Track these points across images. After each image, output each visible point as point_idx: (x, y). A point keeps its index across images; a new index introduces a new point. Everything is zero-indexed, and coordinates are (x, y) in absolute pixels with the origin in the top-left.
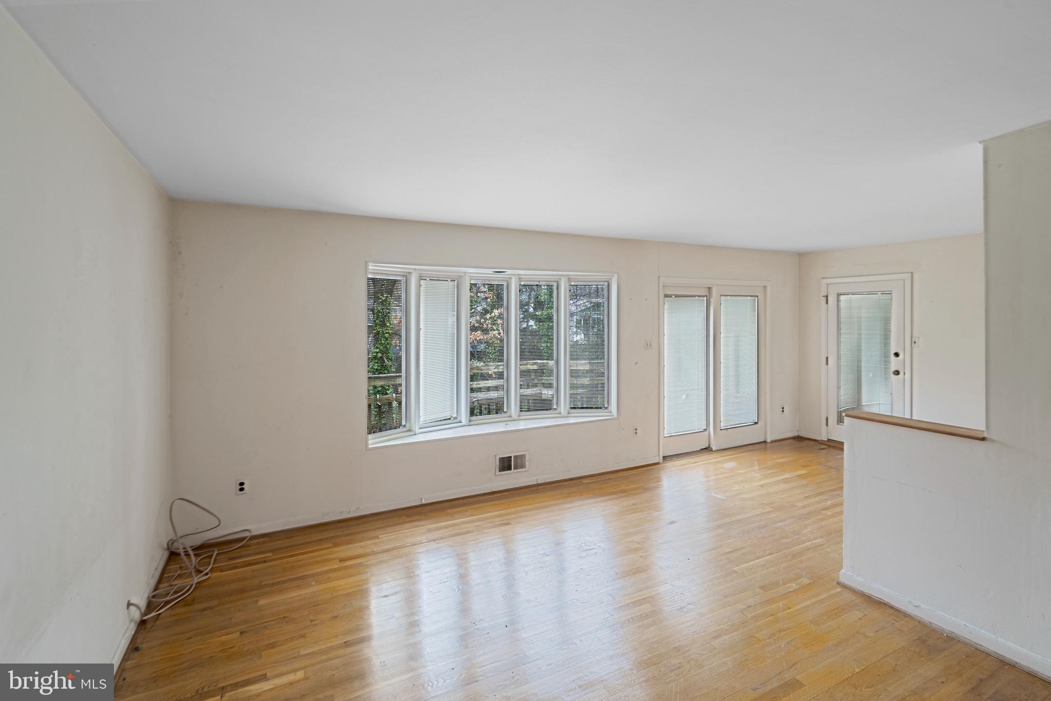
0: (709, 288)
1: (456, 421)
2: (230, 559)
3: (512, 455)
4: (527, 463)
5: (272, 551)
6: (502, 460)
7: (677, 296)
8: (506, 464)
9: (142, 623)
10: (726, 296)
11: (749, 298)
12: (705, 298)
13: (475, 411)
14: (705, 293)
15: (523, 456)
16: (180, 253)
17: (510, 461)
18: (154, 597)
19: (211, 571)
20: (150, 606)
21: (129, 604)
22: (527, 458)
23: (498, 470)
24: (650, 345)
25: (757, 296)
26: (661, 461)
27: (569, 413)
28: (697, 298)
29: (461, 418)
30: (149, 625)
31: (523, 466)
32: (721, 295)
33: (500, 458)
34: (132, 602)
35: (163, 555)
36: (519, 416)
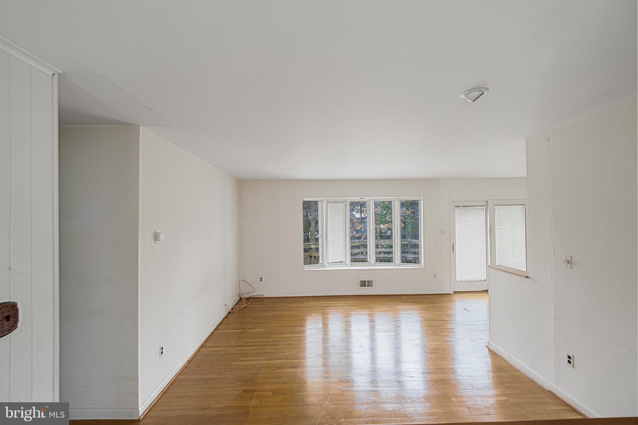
0: (487, 201)
1: (345, 264)
2: (257, 302)
3: (367, 280)
4: (374, 285)
5: (269, 302)
6: (361, 281)
7: (463, 206)
8: (363, 284)
9: (230, 312)
10: (499, 205)
11: (518, 206)
12: (485, 207)
13: (354, 260)
14: (485, 204)
15: (371, 281)
16: (243, 198)
17: (365, 283)
18: (234, 307)
19: (250, 304)
20: (232, 309)
21: (226, 305)
22: (374, 282)
23: (359, 286)
24: (444, 232)
25: (524, 205)
26: (452, 293)
27: (400, 264)
28: (478, 207)
29: (347, 262)
30: (231, 313)
31: (371, 286)
32: (495, 205)
33: (360, 281)
34: (226, 304)
35: (238, 297)
36: (375, 264)
